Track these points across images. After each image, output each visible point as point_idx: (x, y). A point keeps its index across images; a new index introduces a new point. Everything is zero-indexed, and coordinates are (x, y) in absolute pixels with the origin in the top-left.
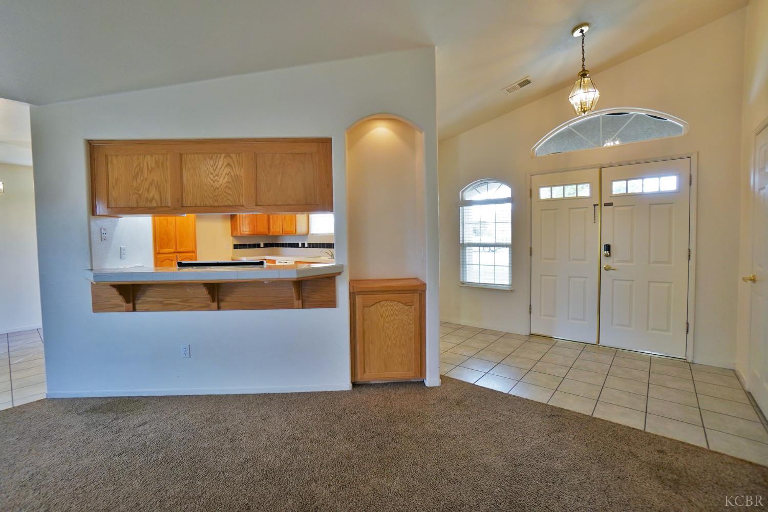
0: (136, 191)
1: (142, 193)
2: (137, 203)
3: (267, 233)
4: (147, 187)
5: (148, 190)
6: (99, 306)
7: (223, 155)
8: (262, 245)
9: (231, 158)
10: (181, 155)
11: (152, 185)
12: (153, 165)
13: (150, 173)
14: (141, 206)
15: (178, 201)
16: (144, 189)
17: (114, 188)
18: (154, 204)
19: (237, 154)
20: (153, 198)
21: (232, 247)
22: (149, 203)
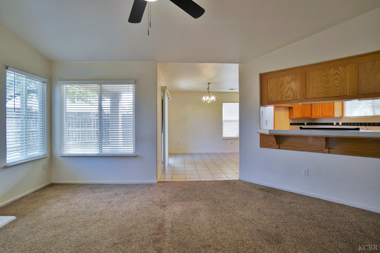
0: (281, 93)
1: (284, 94)
2: (281, 98)
3: (310, 117)
4: (286, 91)
5: (287, 92)
6: (263, 145)
7: (333, 69)
8: (306, 124)
9: (339, 69)
10: (306, 73)
11: (289, 90)
12: (290, 80)
13: (288, 84)
14: (283, 100)
15: (304, 96)
16: (285, 92)
17: (270, 93)
18: (290, 99)
19: (343, 67)
20: (290, 96)
21: (289, 124)
22: (287, 98)
